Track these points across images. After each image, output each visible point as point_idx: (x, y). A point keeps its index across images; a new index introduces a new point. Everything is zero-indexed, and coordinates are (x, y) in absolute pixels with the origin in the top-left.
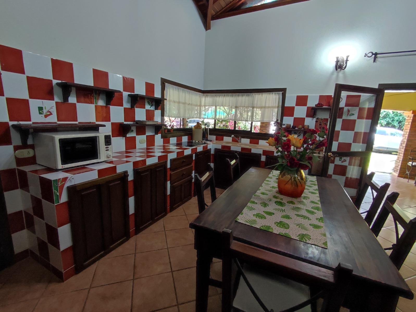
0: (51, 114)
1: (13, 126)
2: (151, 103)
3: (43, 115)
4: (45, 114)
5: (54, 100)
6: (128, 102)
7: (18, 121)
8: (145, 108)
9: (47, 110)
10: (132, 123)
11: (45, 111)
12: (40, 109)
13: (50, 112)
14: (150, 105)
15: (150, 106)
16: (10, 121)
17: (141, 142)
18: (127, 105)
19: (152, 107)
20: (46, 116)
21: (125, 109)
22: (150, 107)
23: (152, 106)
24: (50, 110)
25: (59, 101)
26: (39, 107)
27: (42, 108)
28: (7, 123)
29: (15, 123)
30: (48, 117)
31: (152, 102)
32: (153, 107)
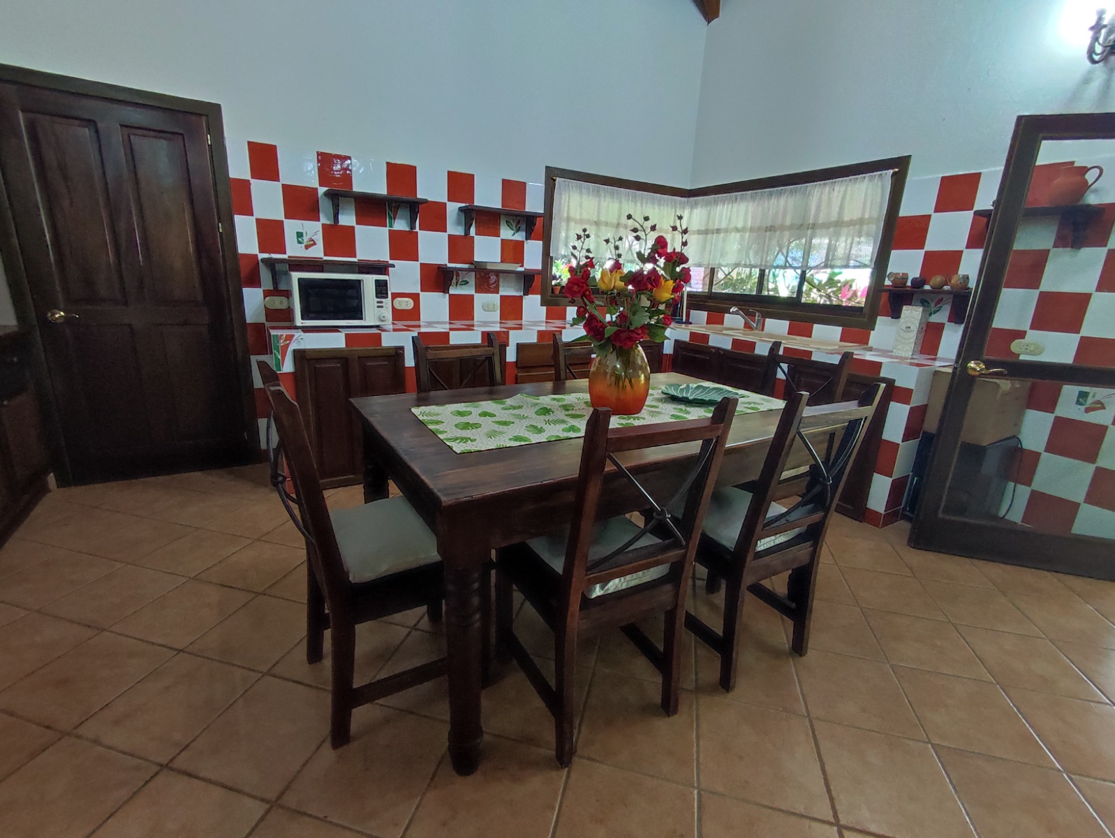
0: (315, 244)
1: (263, 260)
2: (514, 225)
3: (303, 245)
4: (305, 243)
5: (319, 220)
6: (458, 223)
7: (269, 253)
8: (499, 236)
9: (308, 237)
10: (466, 266)
11: (306, 239)
12: (300, 235)
13: (313, 240)
14: (513, 230)
15: (513, 232)
16: (260, 252)
17: (486, 308)
18: (454, 229)
19: (516, 235)
20: (307, 247)
21: (452, 238)
22: (514, 234)
23: (518, 231)
24: (313, 238)
25: (328, 222)
26: (297, 233)
27: (302, 233)
28: (256, 256)
29: (266, 256)
30: (309, 249)
31: (518, 223)
32: (519, 233)
